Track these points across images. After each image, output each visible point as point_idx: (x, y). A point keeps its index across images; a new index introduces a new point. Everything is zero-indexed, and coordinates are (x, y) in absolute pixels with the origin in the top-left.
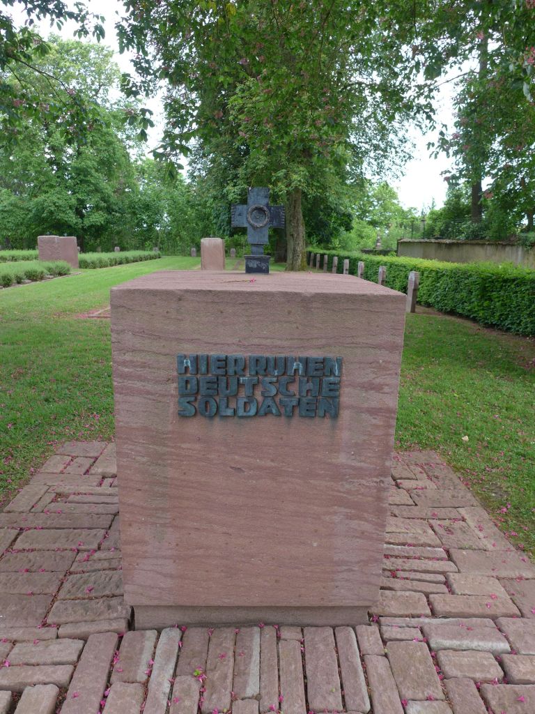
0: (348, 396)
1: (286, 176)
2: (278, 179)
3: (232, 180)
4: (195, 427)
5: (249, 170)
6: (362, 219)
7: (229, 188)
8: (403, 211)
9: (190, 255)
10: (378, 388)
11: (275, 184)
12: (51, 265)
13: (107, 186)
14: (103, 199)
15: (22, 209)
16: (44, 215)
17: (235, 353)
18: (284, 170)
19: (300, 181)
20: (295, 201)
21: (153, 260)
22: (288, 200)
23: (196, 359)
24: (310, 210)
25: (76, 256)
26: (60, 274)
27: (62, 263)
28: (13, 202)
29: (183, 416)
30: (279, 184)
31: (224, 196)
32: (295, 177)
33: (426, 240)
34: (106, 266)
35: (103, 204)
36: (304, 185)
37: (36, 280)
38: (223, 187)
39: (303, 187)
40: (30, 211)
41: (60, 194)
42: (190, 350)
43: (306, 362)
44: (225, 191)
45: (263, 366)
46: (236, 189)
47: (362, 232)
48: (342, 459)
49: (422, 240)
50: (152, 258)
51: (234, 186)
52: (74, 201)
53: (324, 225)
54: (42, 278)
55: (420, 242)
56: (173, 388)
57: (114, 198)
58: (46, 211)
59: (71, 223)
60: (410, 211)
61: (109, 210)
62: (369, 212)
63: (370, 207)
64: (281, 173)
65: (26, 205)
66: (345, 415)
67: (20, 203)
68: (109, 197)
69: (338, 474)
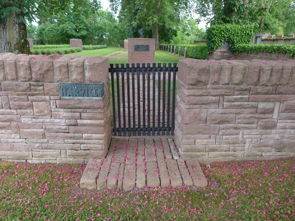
0: (150, 49)
1: (152, 18)
2: (149, 20)
3: (134, 20)
4: (136, 52)
5: (140, 16)
6: (183, 33)
7: (133, 22)
8: (198, 30)
9: (118, 47)
10: (153, 48)
11: (148, 21)
12: (76, 48)
13: (86, 21)
14: (85, 26)
15: (56, 29)
16: (64, 32)
17: (139, 44)
18: (151, 17)
19: (156, 20)
20: (155, 27)
21: (105, 49)
22: (153, 26)
23: (136, 45)
24: (162, 30)
25: (82, 46)
26: (79, 51)
27: (79, 48)
28: (52, 27)
29: (135, 51)
30: (150, 21)
31: (131, 25)
32: (155, 19)
33: (203, 40)
34: (91, 50)
35: (85, 28)
36: (158, 21)
37: (73, 53)
38: (131, 22)
39: (158, 22)
40: (59, 30)
41: (69, 24)
42: (135, 44)
43: (146, 45)
44: (132, 23)
45: (142, 46)
46: (135, 23)
47: (183, 38)
48: (150, 55)
49: (202, 40)
50: (104, 48)
51: (135, 22)
52: (74, 26)
53: (167, 35)
54: (74, 52)
55: (201, 41)
56: (134, 48)
57: (89, 25)
58: (65, 30)
59: (74, 35)
60: (201, 29)
61: (87, 30)
62: (186, 30)
63: (187, 28)
64: (150, 18)
65: (57, 28)
66: (150, 51)
67: (54, 28)
68: (87, 25)
69: (149, 57)
